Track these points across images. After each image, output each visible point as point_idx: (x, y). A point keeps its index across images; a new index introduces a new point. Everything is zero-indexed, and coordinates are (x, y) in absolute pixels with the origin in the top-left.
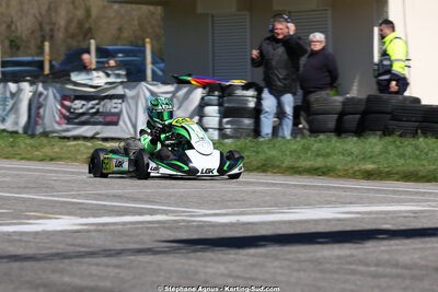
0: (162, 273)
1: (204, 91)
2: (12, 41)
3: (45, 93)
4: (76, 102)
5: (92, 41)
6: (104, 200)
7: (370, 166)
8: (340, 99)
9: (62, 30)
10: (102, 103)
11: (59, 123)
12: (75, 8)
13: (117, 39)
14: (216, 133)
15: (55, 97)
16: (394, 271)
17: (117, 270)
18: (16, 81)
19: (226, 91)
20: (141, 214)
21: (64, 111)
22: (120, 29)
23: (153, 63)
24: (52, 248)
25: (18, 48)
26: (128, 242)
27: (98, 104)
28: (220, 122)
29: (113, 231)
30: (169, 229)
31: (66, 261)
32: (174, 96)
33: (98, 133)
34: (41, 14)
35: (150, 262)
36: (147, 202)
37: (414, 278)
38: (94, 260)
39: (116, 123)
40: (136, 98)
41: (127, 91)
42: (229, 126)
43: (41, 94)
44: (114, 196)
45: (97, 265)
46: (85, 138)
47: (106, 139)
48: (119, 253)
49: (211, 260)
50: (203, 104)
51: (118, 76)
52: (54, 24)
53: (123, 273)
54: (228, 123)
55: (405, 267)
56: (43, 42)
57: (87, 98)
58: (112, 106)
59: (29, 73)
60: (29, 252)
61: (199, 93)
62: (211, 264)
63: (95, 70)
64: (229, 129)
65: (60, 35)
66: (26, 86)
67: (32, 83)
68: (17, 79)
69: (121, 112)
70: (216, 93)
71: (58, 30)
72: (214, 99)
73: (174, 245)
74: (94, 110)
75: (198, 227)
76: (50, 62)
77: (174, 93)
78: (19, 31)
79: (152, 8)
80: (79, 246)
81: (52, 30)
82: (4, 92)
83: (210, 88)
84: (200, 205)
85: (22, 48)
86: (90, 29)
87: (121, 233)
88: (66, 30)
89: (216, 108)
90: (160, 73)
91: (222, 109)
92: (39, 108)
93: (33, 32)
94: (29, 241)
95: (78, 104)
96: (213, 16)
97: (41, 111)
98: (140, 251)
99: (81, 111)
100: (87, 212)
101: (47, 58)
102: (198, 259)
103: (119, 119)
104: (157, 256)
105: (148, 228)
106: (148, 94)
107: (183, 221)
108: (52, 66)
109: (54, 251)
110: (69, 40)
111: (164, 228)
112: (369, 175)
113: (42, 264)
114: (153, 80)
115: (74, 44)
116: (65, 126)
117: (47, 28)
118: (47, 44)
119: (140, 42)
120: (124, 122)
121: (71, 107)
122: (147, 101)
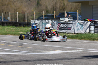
0: (81, 63)
1: (91, 22)
2: (47, 11)
3: (54, 22)
4: (61, 25)
5: (65, 11)
6: (67, 47)
9: (58, 8)
11: (57, 29)
12: (61, 3)
13: (71, 10)
14: (93, 32)
15: (57, 23)
17: (71, 63)
18: (48, 20)
19: (95, 22)
20: (76, 50)
21: (59, 27)
22: (71, 8)
23: (79, 16)
24: (56, 58)
25: (48, 13)
26: (73, 56)
27: (66, 25)
28: (94, 29)
29: (69, 54)
30: (83, 53)
31: (59, 60)
32: (83, 23)
33: (66, 32)
34: (53, 5)
35: (78, 61)
36: (77, 47)
38: (66, 60)
39: (70, 30)
40: (75, 24)
41: (73, 22)
42: (96, 30)
43: (53, 23)
44: (70, 46)
45: (66, 61)
46: (63, 33)
47: (68, 33)
48: (71, 59)
49: (92, 60)
50: (90, 25)
51: (71, 19)
52: (56, 7)
53: (72, 63)
54: (96, 29)
56: (54, 11)
57: (64, 24)
58: (69, 26)
59: (51, 18)
60: (51, 58)
61: (89, 23)
62: (92, 61)
63: (66, 17)
64: (96, 31)
65: (58, 10)
66: (50, 21)
67: (51, 20)
68: (48, 19)
69: (71, 27)
70: (93, 23)
71: (57, 8)
72: (93, 24)
73: (84, 57)
74: (65, 27)
75: (89, 53)
76: (56, 15)
77: (84, 23)
78: (48, 9)
79: (79, 3)
80: (62, 57)
81: (56, 8)
82: (45, 22)
83: (92, 21)
84: (89, 48)
85: (49, 13)
86: (65, 8)
87: (71, 54)
88: (59, 8)
89: (93, 26)
90: (80, 18)
91: (95, 26)
92: (53, 26)
93: (52, 9)
94: (51, 56)
95: (62, 25)
96: (92, 5)
97: (54, 27)
98: (76, 58)
99: (62, 27)
100: (64, 49)
101: (55, 15)
102: (89, 60)
103: (71, 28)
104: (80, 60)
105: (78, 53)
106: (78, 23)
107: (86, 52)
108: (56, 17)
109: (57, 58)
110: (60, 11)
111: (81, 53)
113: (54, 61)
114: (79, 20)
115: (61, 12)
116: (59, 30)
117: (55, 8)
118: (55, 12)
119: (76, 11)
120: (72, 29)
121: (60, 26)
122: (77, 24)
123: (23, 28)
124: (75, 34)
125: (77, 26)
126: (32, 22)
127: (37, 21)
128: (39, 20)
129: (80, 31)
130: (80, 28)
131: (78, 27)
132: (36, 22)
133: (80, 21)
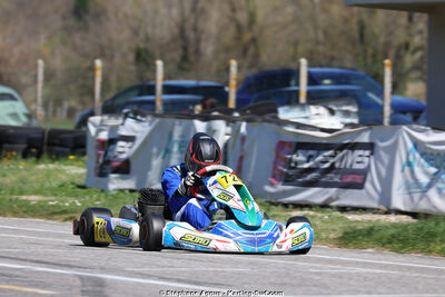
4: (299, 152)
10: (340, 155)
27: (333, 157)
33: (331, 199)
39: (360, 186)
40: (395, 145)
43: (243, 139)
46: (309, 206)
47: (343, 209)
66: (220, 126)
67: (230, 121)
74: (327, 165)
92: (241, 158)
95: (300, 157)
99: (306, 166)
103: (364, 180)
106: (410, 145)
116: (280, 187)
120: (373, 184)
121: (291, 160)
122: (408, 155)
123: (22, 165)
124: (393, 218)
125: (409, 164)
126: (99, 127)
127: (130, 126)
128: (149, 118)
129: (429, 200)
130: (424, 180)
131: (412, 172)
132: (123, 132)
133: (431, 132)
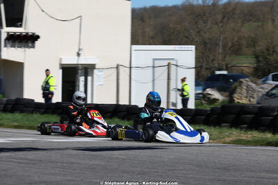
7: (16, 124)
8: (5, 99)
16: (26, 161)
37: (33, 164)
55: (30, 160)
112: (16, 127)
